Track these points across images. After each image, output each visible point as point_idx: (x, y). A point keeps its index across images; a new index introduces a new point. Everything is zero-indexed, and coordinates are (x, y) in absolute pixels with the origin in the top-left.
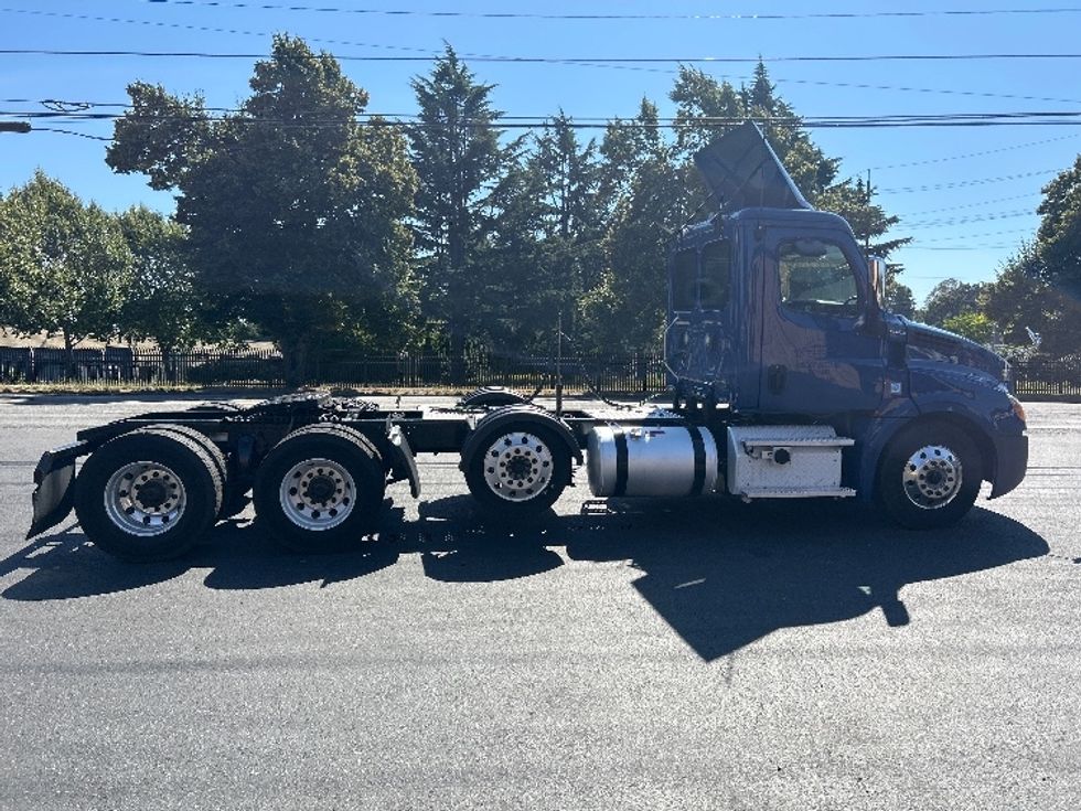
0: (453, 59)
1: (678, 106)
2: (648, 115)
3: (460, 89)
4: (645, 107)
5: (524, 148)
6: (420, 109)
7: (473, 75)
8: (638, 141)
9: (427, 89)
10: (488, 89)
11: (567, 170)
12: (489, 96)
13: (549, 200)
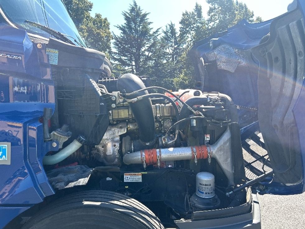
0: (136, 5)
1: (210, 5)
2: (198, 9)
3: (138, 14)
4: (197, 6)
5: (159, 33)
6: (125, 22)
7: (142, 10)
8: (194, 19)
9: (128, 15)
10: (147, 14)
11: (173, 41)
12: (147, 17)
13: (167, 51)
